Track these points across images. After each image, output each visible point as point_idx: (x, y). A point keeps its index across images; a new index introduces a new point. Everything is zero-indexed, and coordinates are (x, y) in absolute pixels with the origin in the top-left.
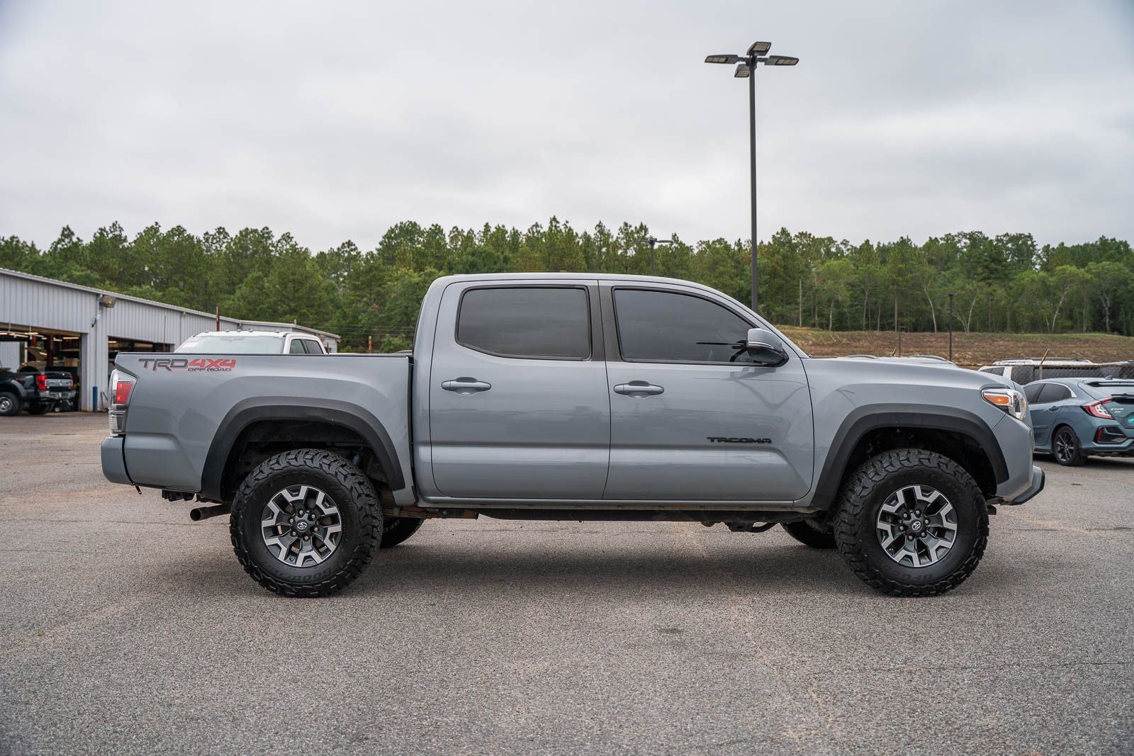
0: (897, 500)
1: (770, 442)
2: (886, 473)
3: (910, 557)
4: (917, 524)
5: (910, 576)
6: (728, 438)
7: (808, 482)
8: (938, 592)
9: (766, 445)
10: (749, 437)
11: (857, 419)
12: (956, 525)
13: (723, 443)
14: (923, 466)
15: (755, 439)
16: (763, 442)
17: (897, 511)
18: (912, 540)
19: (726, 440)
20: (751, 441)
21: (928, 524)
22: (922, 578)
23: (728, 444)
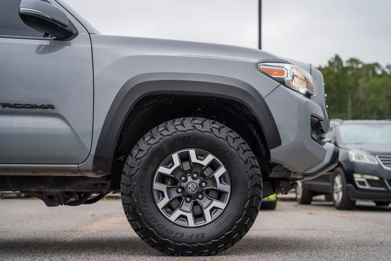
0: (173, 164)
1: (53, 108)
2: (160, 137)
3: (185, 217)
4: (193, 185)
5: (183, 235)
6: (12, 104)
7: (88, 146)
8: (210, 251)
9: (50, 110)
10: (33, 103)
11: (132, 86)
12: (229, 186)
13: (7, 109)
14: (196, 131)
15: (39, 105)
16: (47, 108)
17: (172, 173)
18: (189, 202)
19: (11, 106)
20: (35, 107)
21: (205, 187)
22: (194, 237)
23: (13, 109)
